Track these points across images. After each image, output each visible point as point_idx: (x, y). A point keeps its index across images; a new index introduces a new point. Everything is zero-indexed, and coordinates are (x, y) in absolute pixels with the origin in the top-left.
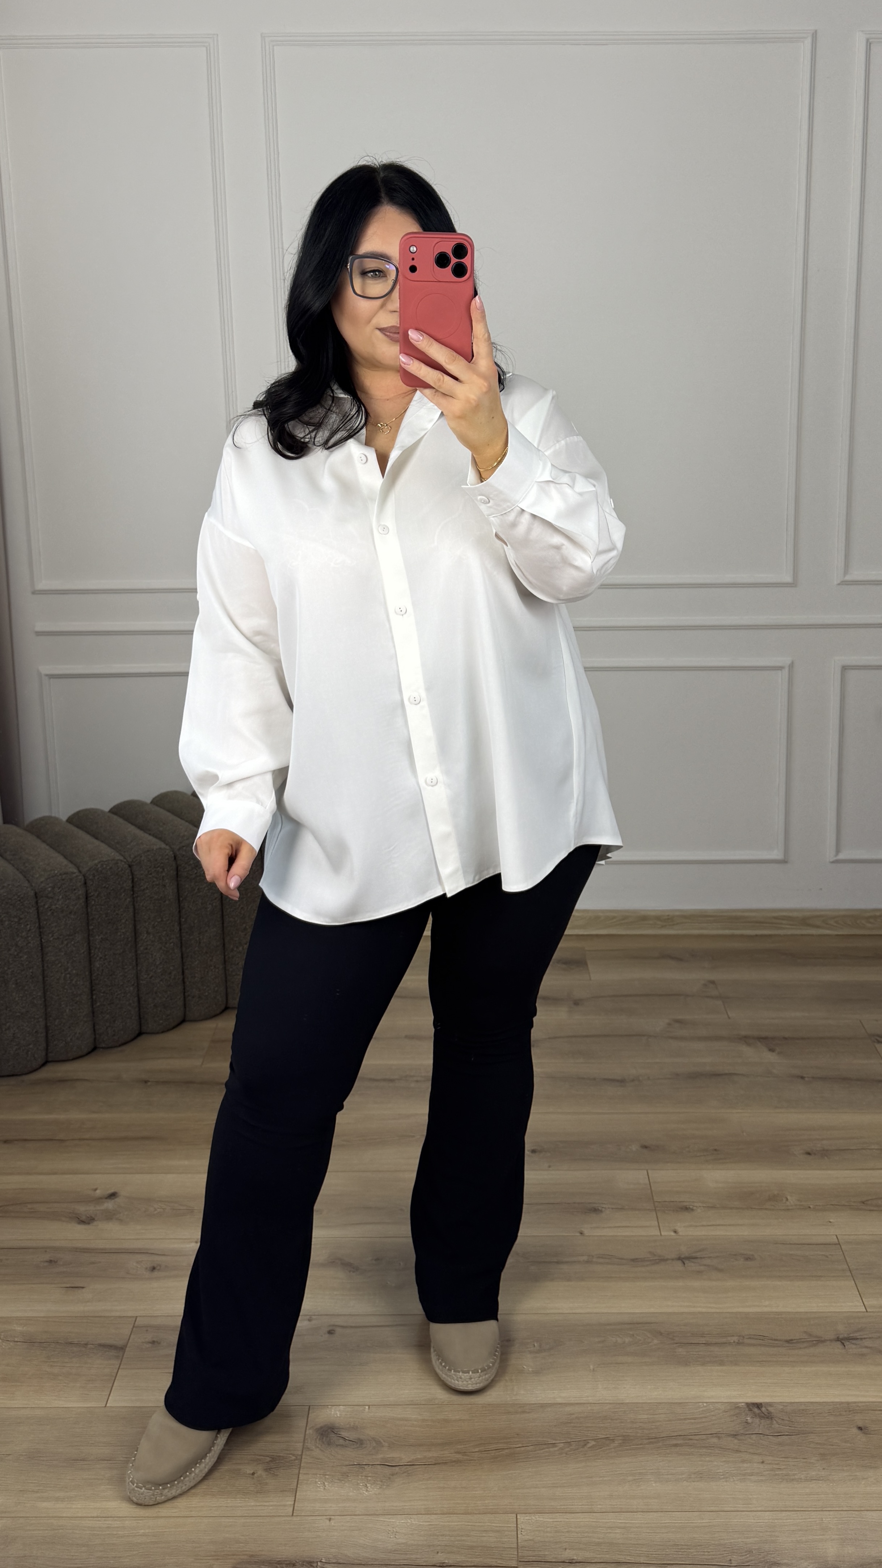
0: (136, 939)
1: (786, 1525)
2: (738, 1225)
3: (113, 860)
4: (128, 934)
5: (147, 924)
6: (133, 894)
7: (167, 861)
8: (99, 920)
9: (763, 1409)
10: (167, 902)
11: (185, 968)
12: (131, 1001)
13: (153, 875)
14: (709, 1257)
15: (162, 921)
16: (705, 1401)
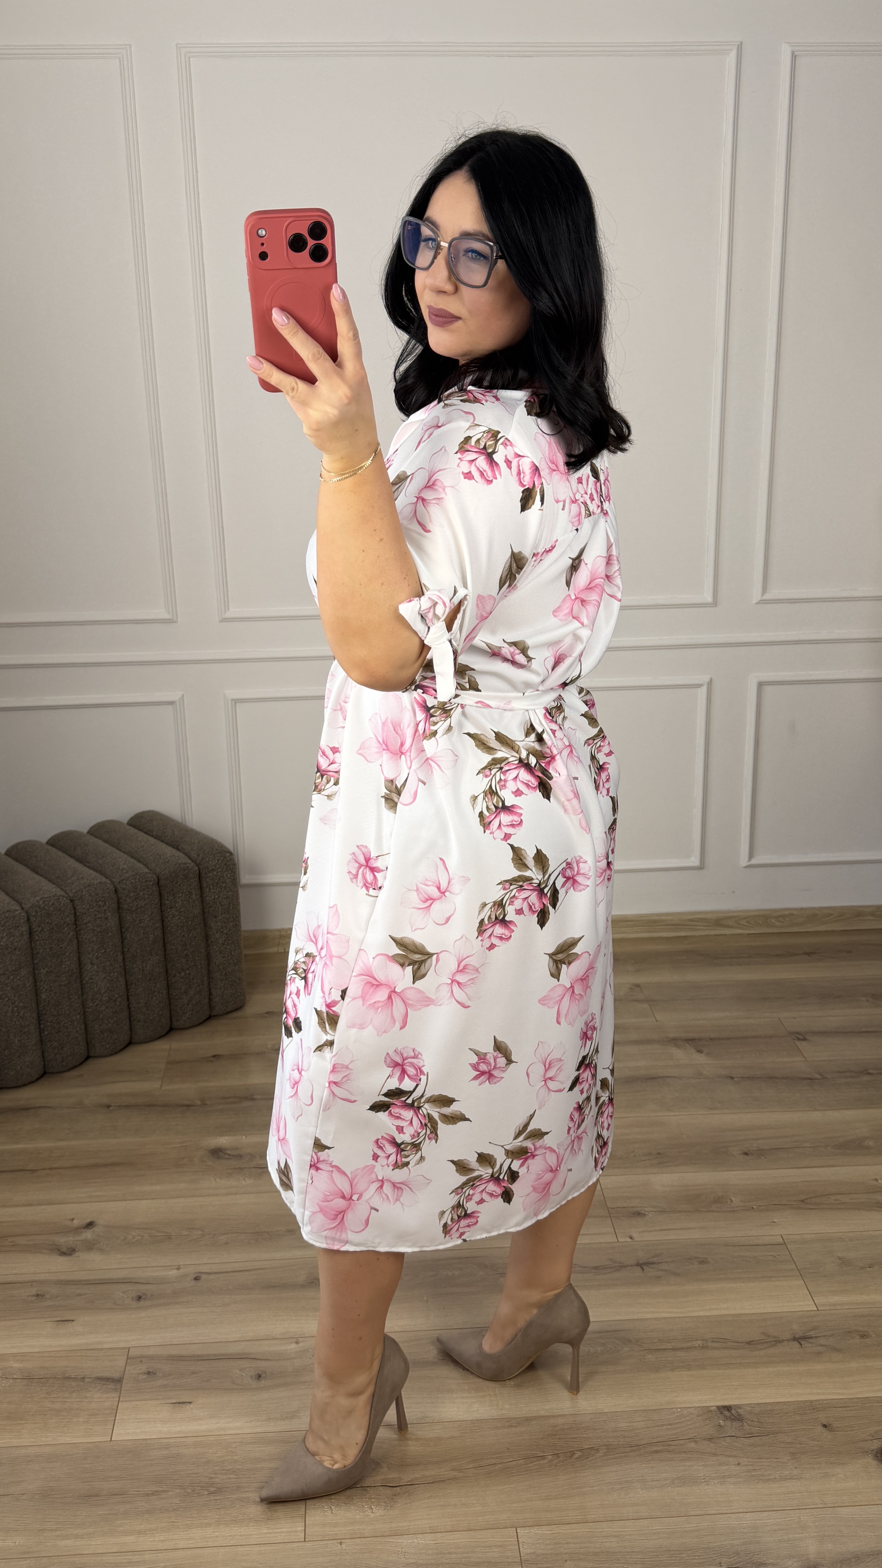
0: (80, 970)
1: (767, 1526)
2: (691, 1228)
3: (55, 896)
4: (72, 966)
5: (91, 955)
6: (76, 928)
7: (108, 895)
8: (44, 955)
9: (733, 1412)
10: (110, 934)
11: (130, 994)
12: (78, 1029)
13: (95, 909)
14: (666, 1262)
15: (105, 952)
16: (678, 1406)
